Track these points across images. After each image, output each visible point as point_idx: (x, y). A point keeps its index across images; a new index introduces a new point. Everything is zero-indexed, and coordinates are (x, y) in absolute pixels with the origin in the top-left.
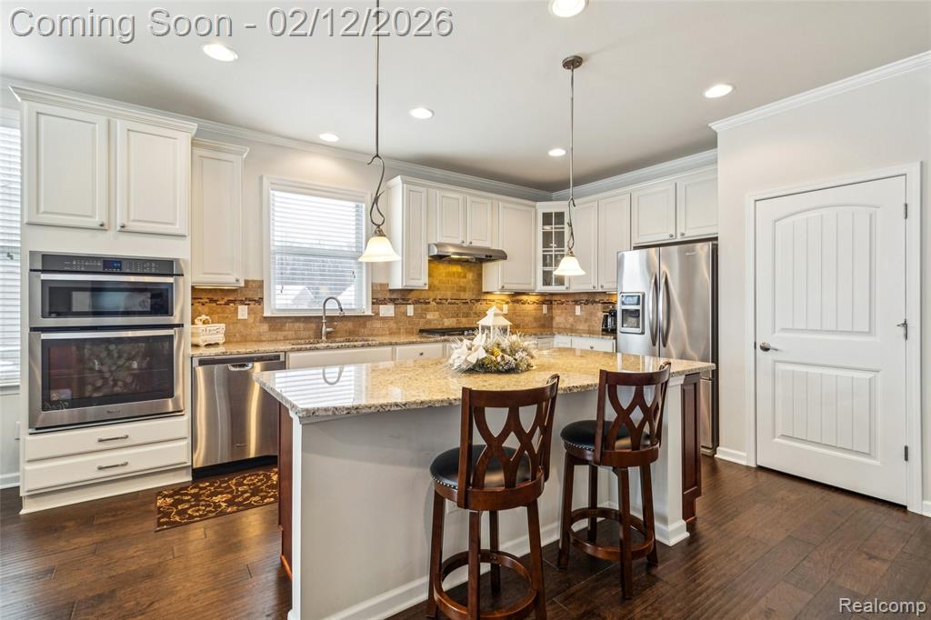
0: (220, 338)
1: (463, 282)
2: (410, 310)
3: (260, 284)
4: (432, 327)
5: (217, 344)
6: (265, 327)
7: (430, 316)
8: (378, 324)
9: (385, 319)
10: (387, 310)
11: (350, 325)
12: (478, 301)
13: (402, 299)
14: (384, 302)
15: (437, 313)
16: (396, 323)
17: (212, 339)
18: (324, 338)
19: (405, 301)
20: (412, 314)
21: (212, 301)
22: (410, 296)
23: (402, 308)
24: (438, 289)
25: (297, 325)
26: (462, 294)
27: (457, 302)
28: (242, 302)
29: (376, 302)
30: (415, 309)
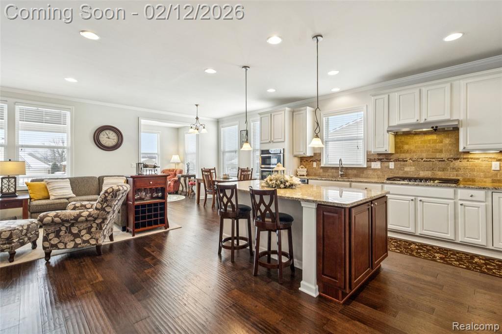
0: (305, 173)
1: (439, 146)
2: (392, 165)
3: (320, 154)
4: (408, 176)
5: (304, 175)
6: (321, 170)
7: (407, 169)
8: (370, 172)
9: (375, 170)
10: (376, 165)
11: (355, 172)
12: (458, 159)
13: (386, 159)
14: (374, 160)
15: (414, 167)
16: (382, 172)
17: (302, 174)
18: (340, 177)
19: (389, 160)
20: (393, 168)
21: (307, 161)
22: (391, 157)
23: (386, 164)
24: (414, 152)
25: (333, 170)
26: (438, 154)
27: (434, 160)
28: (315, 161)
29: (369, 160)
30: (395, 165)
